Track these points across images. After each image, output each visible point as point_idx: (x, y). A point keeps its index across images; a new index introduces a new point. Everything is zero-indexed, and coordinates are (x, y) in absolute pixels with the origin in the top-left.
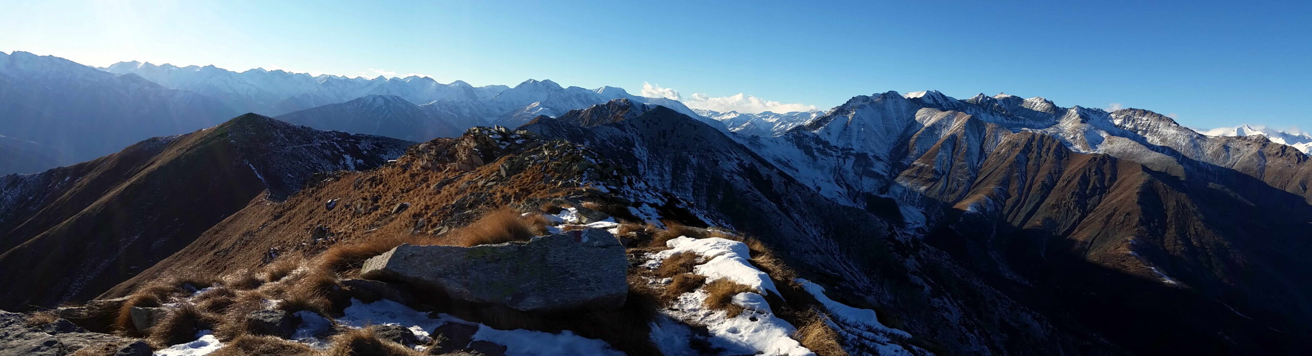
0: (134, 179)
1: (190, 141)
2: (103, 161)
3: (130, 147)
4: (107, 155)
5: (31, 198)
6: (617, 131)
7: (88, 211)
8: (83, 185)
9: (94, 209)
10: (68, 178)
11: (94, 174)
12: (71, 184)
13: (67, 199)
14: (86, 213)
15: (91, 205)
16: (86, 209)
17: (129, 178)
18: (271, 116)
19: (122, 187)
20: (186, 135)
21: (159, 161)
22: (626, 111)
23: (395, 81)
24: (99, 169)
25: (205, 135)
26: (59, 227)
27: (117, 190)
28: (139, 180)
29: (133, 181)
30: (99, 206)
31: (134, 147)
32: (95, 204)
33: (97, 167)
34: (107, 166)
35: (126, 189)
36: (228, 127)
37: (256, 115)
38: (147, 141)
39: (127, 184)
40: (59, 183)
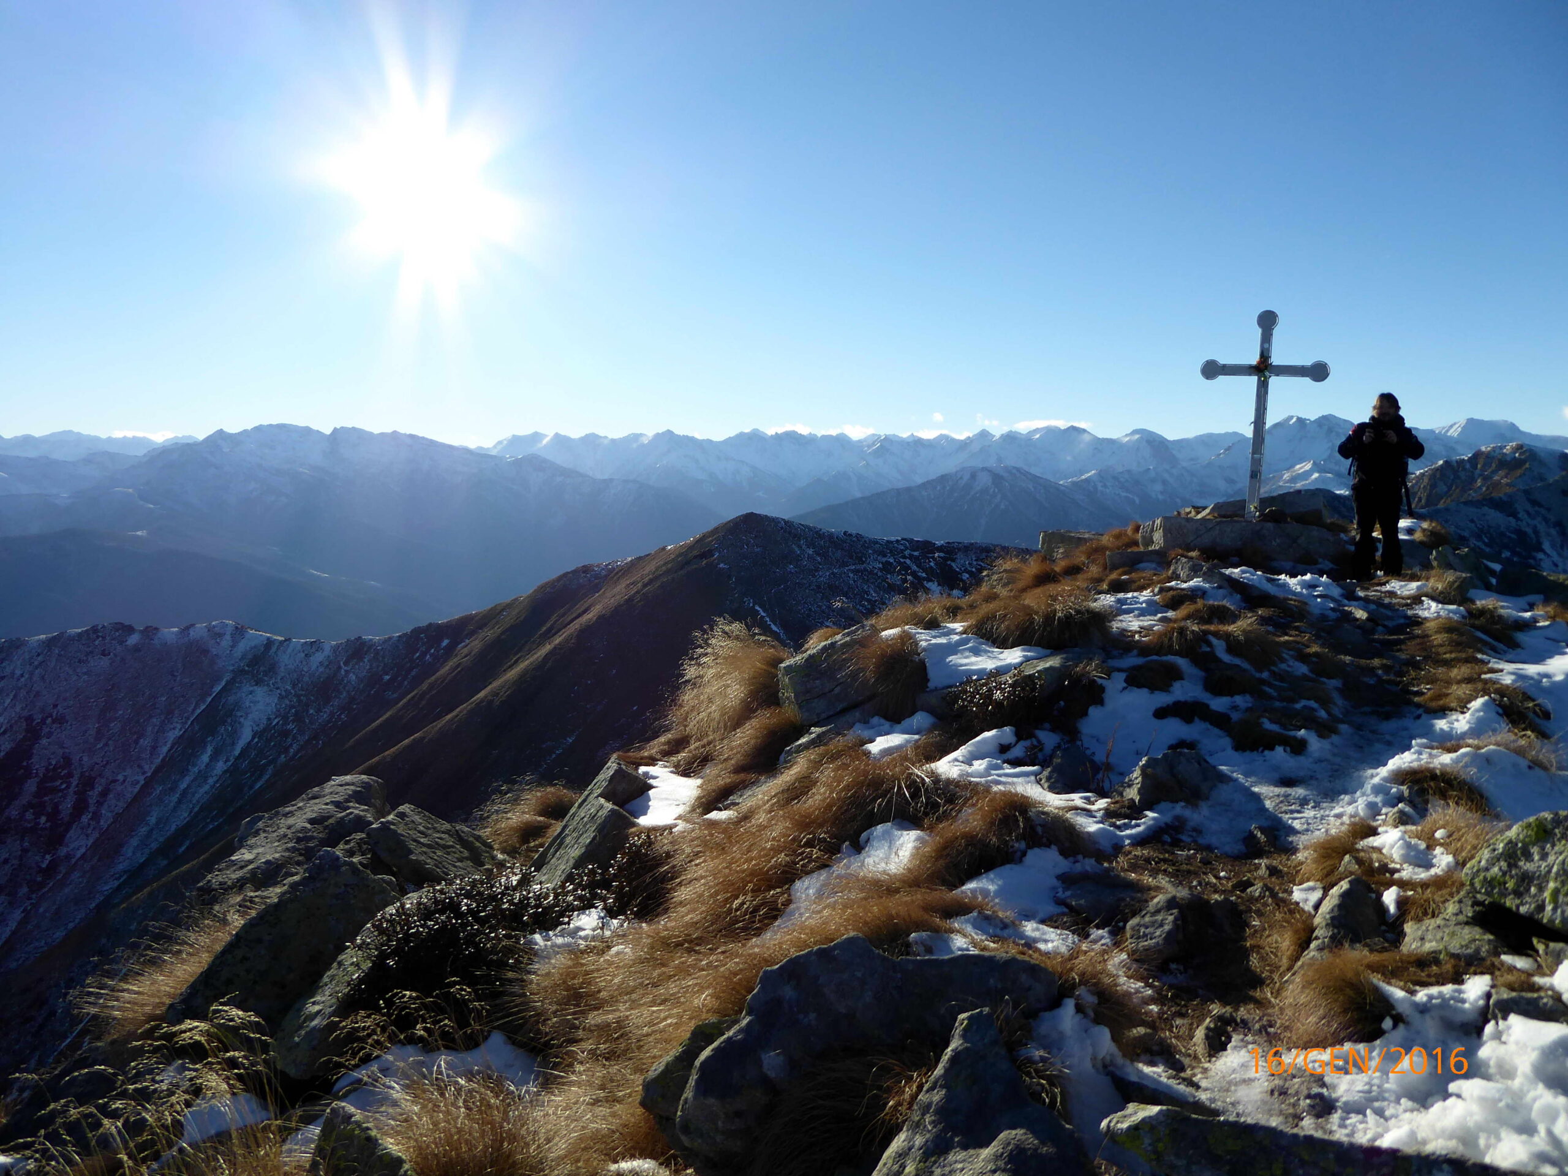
0: (558, 640)
1: (647, 570)
2: (503, 610)
3: (547, 583)
4: (508, 599)
5: (387, 677)
6: (1495, 517)
7: (486, 697)
8: (473, 654)
9: (495, 694)
10: (445, 642)
11: (489, 634)
12: (450, 650)
13: (448, 678)
14: (482, 701)
15: (490, 687)
16: (482, 694)
17: (549, 638)
18: (786, 517)
19: (539, 654)
20: (640, 558)
21: (597, 607)
22: (1519, 472)
23: (1011, 438)
24: (497, 623)
25: (673, 556)
26: (439, 726)
27: (531, 660)
28: (567, 640)
29: (557, 642)
30: (503, 687)
31: (552, 584)
32: (496, 684)
33: (494, 621)
34: (508, 619)
35: (547, 657)
36: (712, 541)
37: (759, 515)
38: (574, 572)
39: (548, 648)
40: (432, 651)
